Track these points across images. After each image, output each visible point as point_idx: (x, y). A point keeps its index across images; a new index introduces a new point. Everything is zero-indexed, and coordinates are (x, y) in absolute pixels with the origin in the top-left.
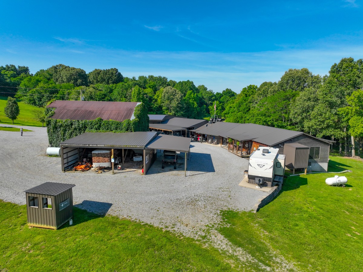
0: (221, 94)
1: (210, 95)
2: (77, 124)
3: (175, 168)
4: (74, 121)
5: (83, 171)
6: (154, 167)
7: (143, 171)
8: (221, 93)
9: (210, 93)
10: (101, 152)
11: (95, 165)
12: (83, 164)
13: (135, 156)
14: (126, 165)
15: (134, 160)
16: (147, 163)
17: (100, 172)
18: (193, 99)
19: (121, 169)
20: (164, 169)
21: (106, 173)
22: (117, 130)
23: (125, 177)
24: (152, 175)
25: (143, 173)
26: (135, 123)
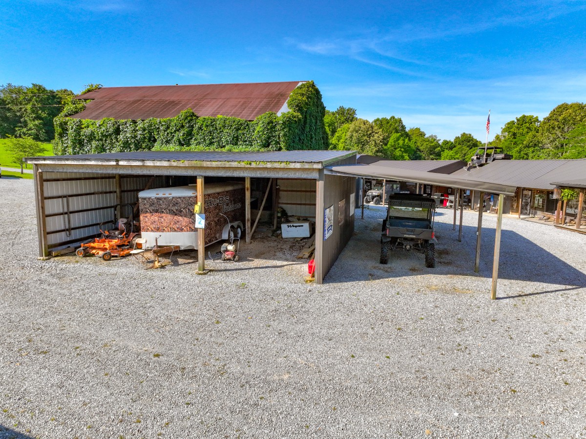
0: (452, 143)
1: (432, 144)
2: (130, 128)
3: (430, 265)
4: (124, 121)
5: (108, 257)
6: (349, 259)
7: (310, 267)
8: (452, 140)
9: (432, 141)
10: (167, 195)
11: (147, 239)
12: (113, 237)
13: (288, 221)
14: (256, 246)
15: (284, 235)
16: (327, 236)
17: (157, 264)
18: (402, 149)
19: (234, 257)
20: (388, 265)
21: (180, 267)
22: (236, 144)
23: (244, 286)
24: (350, 284)
25: (313, 276)
26: (289, 123)
